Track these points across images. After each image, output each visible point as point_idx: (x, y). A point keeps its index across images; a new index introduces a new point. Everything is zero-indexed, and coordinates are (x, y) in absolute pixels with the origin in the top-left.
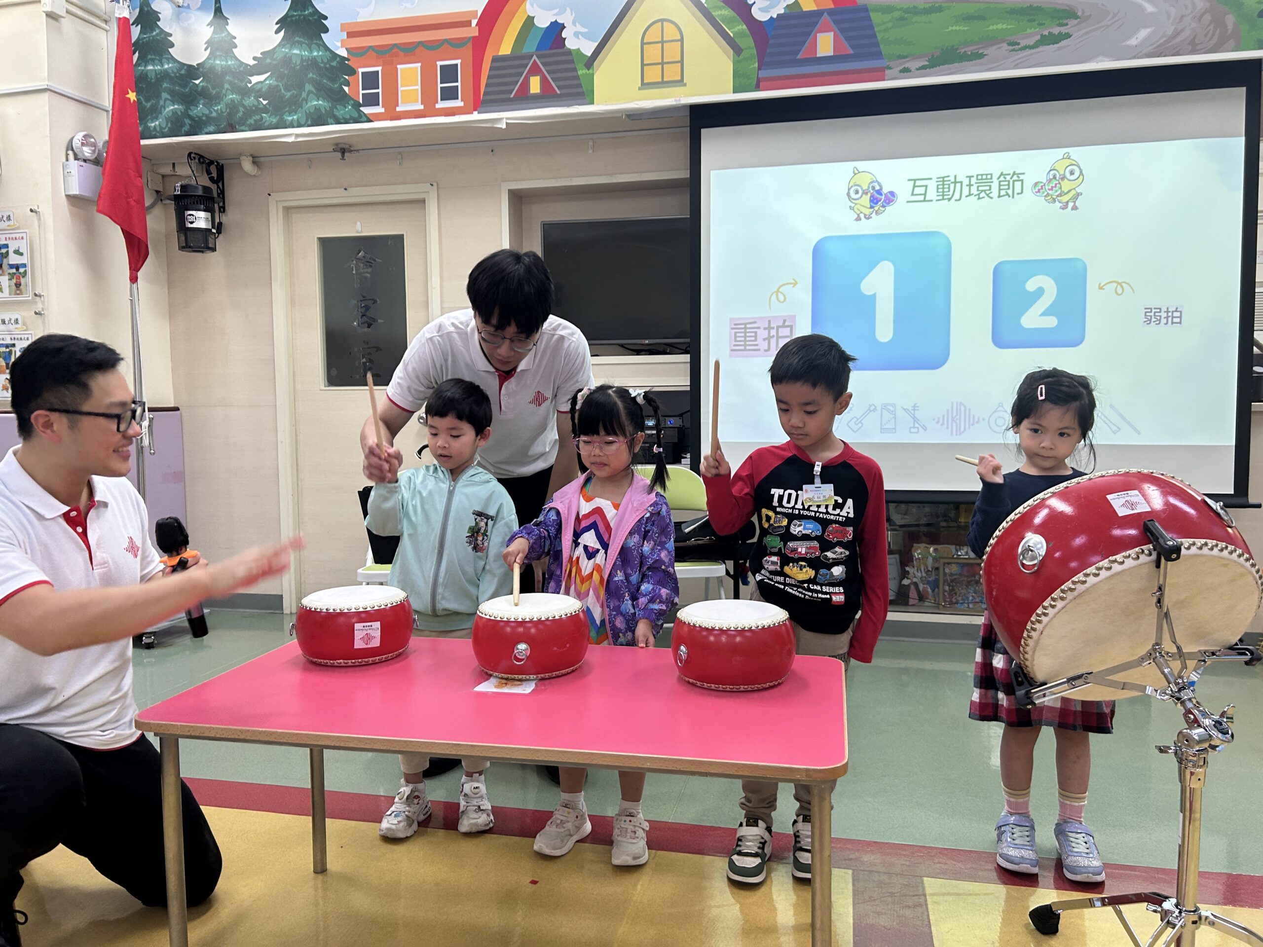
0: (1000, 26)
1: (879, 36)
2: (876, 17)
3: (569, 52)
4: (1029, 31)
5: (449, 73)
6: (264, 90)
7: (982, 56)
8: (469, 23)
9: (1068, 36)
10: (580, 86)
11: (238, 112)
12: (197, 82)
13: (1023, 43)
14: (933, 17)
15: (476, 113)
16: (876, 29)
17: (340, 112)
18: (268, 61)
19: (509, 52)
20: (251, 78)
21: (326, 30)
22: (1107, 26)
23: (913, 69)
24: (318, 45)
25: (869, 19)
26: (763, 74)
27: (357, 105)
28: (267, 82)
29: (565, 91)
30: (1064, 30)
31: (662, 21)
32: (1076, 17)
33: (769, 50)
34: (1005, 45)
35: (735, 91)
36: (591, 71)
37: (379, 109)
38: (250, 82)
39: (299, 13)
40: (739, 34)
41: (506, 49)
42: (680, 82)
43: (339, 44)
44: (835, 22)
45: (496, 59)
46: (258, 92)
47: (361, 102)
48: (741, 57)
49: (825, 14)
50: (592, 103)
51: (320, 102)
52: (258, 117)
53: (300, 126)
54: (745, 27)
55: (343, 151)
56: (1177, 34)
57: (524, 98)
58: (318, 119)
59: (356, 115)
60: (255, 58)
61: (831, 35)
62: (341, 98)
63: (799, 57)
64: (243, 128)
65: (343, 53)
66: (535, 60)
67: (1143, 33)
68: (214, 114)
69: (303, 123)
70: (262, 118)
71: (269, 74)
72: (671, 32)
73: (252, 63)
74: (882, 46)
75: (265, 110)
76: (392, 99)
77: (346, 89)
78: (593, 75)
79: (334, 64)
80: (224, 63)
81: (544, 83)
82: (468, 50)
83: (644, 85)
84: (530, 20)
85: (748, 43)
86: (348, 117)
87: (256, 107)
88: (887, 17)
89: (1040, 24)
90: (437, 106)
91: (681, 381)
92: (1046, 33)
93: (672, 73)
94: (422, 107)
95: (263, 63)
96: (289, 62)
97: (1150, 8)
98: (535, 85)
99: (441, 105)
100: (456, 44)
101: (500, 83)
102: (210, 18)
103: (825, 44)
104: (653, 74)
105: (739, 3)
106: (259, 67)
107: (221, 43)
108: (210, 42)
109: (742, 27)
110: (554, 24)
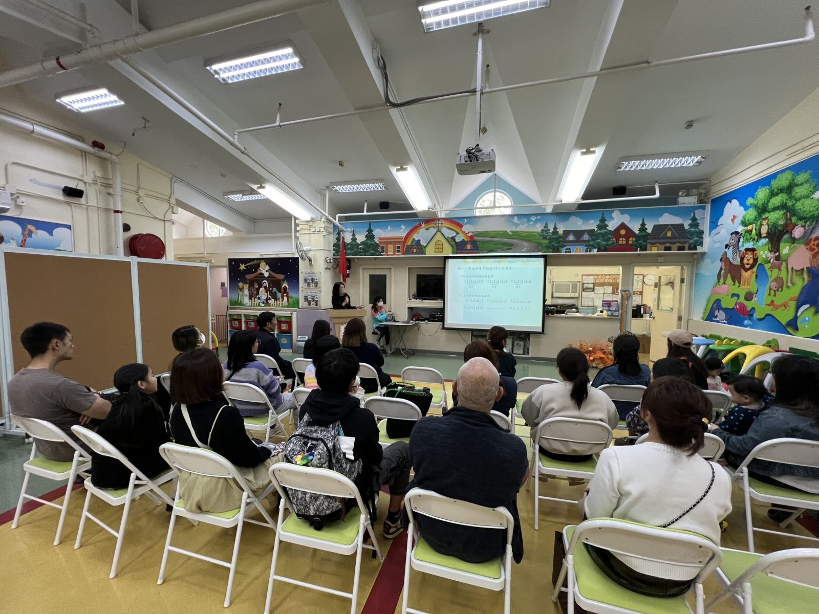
0: (500, 246)
2: (478, 243)
3: (421, 245)
5: (398, 247)
7: (496, 251)
8: (402, 239)
10: (423, 251)
11: (356, 252)
12: (349, 246)
13: (504, 249)
14: (488, 243)
15: (403, 255)
16: (478, 245)
17: (378, 253)
20: (360, 246)
21: (375, 238)
24: (373, 241)
26: (456, 251)
27: (380, 252)
28: (363, 247)
29: (420, 252)
30: (511, 247)
31: (439, 241)
33: (458, 248)
34: (501, 249)
35: (452, 254)
36: (425, 249)
37: (384, 253)
39: (369, 234)
41: (409, 244)
42: (442, 252)
44: (471, 243)
45: (407, 245)
46: (361, 248)
48: (454, 248)
49: (469, 242)
50: (425, 255)
51: (373, 251)
52: (360, 254)
53: (369, 255)
56: (530, 250)
57: (413, 253)
58: (372, 254)
59: (380, 254)
61: (470, 245)
62: (377, 251)
63: (464, 249)
64: (357, 255)
65: (378, 242)
66: (415, 246)
67: (525, 249)
68: (352, 252)
72: (440, 243)
74: (479, 248)
75: (362, 252)
76: (387, 252)
77: (378, 249)
79: (376, 244)
80: (354, 243)
81: (417, 250)
82: (402, 243)
83: (435, 252)
84: (414, 239)
85: (454, 245)
87: (360, 251)
88: (480, 243)
91: (441, 306)
92: (508, 248)
93: (441, 250)
94: (393, 254)
95: (362, 243)
96: (367, 243)
97: (526, 244)
98: (415, 251)
99: (397, 253)
100: (400, 242)
101: (408, 250)
102: (352, 234)
103: (469, 247)
104: (437, 250)
105: (453, 238)
106: (361, 244)
107: (354, 239)
108: (351, 239)
109: (454, 243)
110: (419, 240)
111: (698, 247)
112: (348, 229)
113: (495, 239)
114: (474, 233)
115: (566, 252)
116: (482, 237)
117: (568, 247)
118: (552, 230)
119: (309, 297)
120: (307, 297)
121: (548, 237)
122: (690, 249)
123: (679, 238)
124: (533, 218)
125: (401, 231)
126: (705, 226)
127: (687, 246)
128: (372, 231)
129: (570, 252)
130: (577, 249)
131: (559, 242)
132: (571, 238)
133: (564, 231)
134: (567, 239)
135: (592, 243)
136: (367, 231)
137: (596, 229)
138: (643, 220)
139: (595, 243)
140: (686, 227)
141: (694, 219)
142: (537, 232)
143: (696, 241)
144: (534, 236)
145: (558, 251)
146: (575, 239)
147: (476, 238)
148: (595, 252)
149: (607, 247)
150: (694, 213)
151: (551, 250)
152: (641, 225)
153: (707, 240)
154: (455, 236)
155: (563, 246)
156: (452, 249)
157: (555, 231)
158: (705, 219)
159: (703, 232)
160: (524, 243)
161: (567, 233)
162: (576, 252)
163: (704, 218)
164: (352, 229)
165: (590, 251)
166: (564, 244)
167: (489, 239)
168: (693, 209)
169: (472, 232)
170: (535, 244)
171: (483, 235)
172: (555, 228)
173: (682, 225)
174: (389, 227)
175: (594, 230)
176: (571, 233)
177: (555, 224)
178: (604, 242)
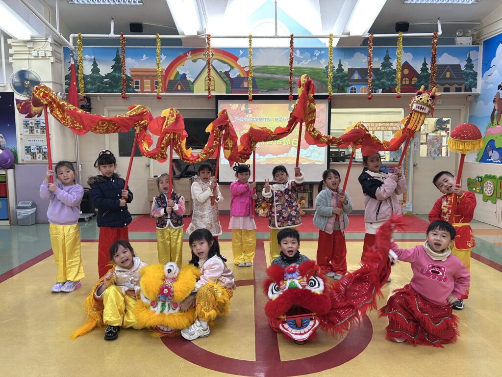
0: (281, 84)
1: (257, 84)
3: (188, 81)
4: (287, 86)
5: (157, 83)
6: (108, 83)
7: (277, 90)
8: (163, 72)
10: (190, 89)
11: (100, 88)
12: (89, 79)
13: (286, 88)
14: (268, 81)
15: (165, 93)
16: (256, 82)
17: (129, 90)
18: (109, 76)
20: (104, 80)
21: (125, 69)
23: (264, 92)
24: (123, 73)
25: (255, 80)
26: (233, 90)
27: (133, 89)
28: (109, 81)
29: (187, 90)
30: (294, 86)
33: (234, 85)
34: (282, 88)
35: (226, 93)
37: (139, 90)
39: (117, 65)
41: (172, 78)
42: (214, 90)
43: (129, 73)
45: (170, 81)
46: (106, 83)
47: (135, 88)
48: (228, 85)
49: (246, 78)
50: (193, 93)
52: (106, 90)
57: (177, 91)
58: (122, 91)
59: (133, 91)
62: (129, 87)
63: (240, 87)
64: (101, 92)
65: (130, 76)
66: (179, 82)
68: (94, 88)
71: (109, 79)
72: (212, 79)
73: (104, 76)
74: (258, 86)
75: (108, 88)
76: (143, 88)
77: (130, 84)
78: (193, 86)
79: (127, 78)
80: (96, 75)
81: (181, 87)
82: (162, 78)
83: (206, 90)
84: (178, 72)
85: (229, 82)
86: (131, 91)
87: (106, 87)
88: (259, 80)
93: (212, 88)
94: (151, 91)
95: (107, 76)
96: (114, 76)
98: (179, 88)
99: (156, 90)
100: (159, 76)
101: (171, 86)
102: (92, 63)
103: (246, 84)
105: (227, 73)
107: (96, 70)
108: (92, 70)
109: (228, 79)
110: (184, 74)
111: (473, 89)
112: (87, 56)
113: (275, 76)
114: (252, 68)
115: (351, 92)
116: (261, 72)
117: (353, 87)
118: (337, 67)
119: (32, 147)
120: (30, 147)
122: (466, 91)
123: (455, 79)
124: (317, 53)
125: (161, 61)
126: (478, 68)
127: (463, 87)
128: (121, 60)
129: (355, 92)
130: (362, 89)
131: (344, 81)
132: (356, 76)
133: (349, 69)
134: (352, 78)
135: (376, 82)
136: (114, 60)
137: (381, 68)
138: (425, 59)
139: (380, 82)
140: (463, 68)
141: (469, 60)
142: (321, 69)
143: (471, 83)
144: (318, 73)
145: (343, 91)
146: (361, 78)
147: (253, 74)
148: (380, 92)
149: (391, 87)
150: (469, 55)
151: (336, 90)
152: (423, 64)
153: (480, 81)
155: (348, 86)
156: (226, 87)
157: (340, 69)
158: (479, 61)
159: (476, 74)
161: (352, 71)
162: (362, 92)
163: (478, 59)
164: (93, 57)
165: (375, 92)
166: (350, 83)
167: (269, 75)
168: (468, 50)
169: (249, 67)
170: (319, 83)
171: (262, 71)
172: (340, 65)
173: (459, 65)
174: (144, 56)
175: (379, 68)
176: (356, 72)
177: (340, 60)
178: (388, 82)
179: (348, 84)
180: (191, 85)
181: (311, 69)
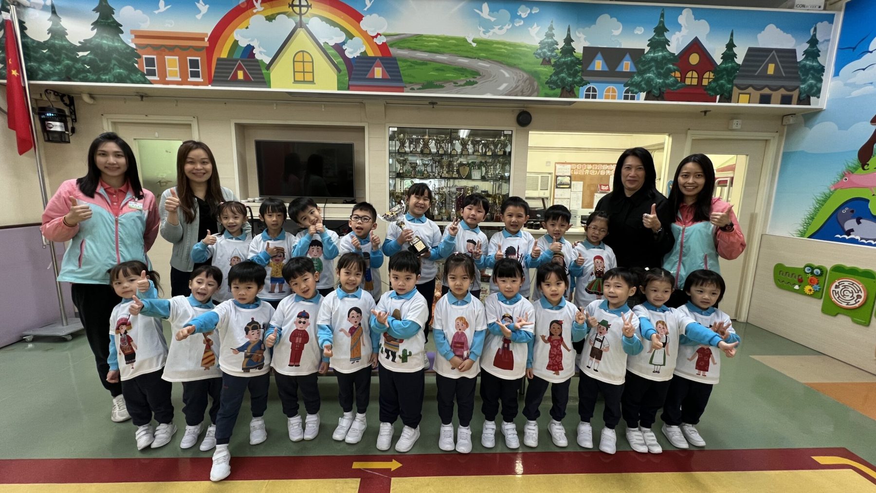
0: (450, 75)
1: (401, 72)
2: (400, 64)
3: (257, 61)
4: (462, 79)
5: (194, 64)
6: (87, 60)
7: (442, 87)
8: (203, 39)
9: (476, 83)
10: (263, 78)
11: (71, 71)
12: (45, 51)
13: (459, 83)
14: (424, 67)
15: (210, 86)
16: (400, 69)
17: (134, 77)
18: (88, 45)
19: (226, 57)
20: (78, 53)
21: (122, 32)
22: (491, 81)
23: (416, 89)
24: (118, 40)
25: (397, 64)
26: (351, 83)
27: (143, 75)
28: (89, 56)
29: (256, 80)
30: (475, 80)
31: (303, 51)
32: (480, 75)
33: (353, 72)
34: (452, 83)
35: (339, 89)
36: (268, 72)
37: (156, 78)
38: (78, 55)
39: (105, 21)
40: (339, 62)
41: (224, 55)
42: (312, 82)
43: (130, 41)
44: (383, 63)
45: (219, 59)
46: (83, 60)
47: (145, 73)
48: (341, 73)
49: (378, 59)
50: (270, 87)
51: (122, 71)
52: (85, 75)
53: (110, 82)
54: (342, 60)
55: (142, 97)
56: (517, 87)
57: (235, 81)
58: (120, 79)
59: (143, 80)
60: (80, 42)
61: (381, 69)
62: (136, 71)
63: (367, 77)
64: (76, 80)
65: (134, 46)
66: (240, 63)
67: (504, 85)
68: (57, 70)
69: (112, 80)
70: (87, 76)
71: (89, 52)
72: (307, 58)
73: (79, 45)
74: (402, 77)
75: (88, 71)
76: (163, 74)
77: (136, 65)
78: (269, 74)
79: (128, 51)
80: (60, 43)
81: (245, 74)
82: (204, 53)
84: (236, 42)
85: (343, 67)
86: (138, 80)
87: (83, 69)
88: (404, 64)
89: (466, 76)
90: (189, 80)
92: (468, 80)
93: (308, 77)
94: (180, 80)
95: (85, 45)
96: (101, 46)
97: (507, 75)
98: (240, 75)
99: (191, 79)
100: (197, 49)
101: (223, 73)
102: (49, 15)
103: (378, 73)
104: (300, 77)
105: (339, 48)
106: (83, 48)
107: (58, 32)
108: (50, 31)
109: (341, 60)
110: (249, 46)
111: (813, 99)
113: (439, 57)
114: (389, 39)
115: (587, 96)
116: (410, 49)
117: (591, 85)
118: (561, 44)
121: (553, 61)
122: (800, 102)
123: (785, 78)
125: (199, 17)
126: (829, 58)
127: (795, 94)
128: (111, 11)
129: (594, 97)
130: (608, 91)
131: (574, 75)
132: (598, 65)
133: (585, 49)
134: (590, 68)
135: (637, 79)
136: (96, 10)
137: (647, 49)
138: (732, 35)
139: (644, 79)
140: (800, 57)
141: (813, 42)
142: (530, 48)
143: (811, 87)
144: (525, 54)
145: (571, 93)
146: (606, 69)
147: (394, 51)
148: (641, 99)
149: (664, 89)
150: (815, 30)
151: (559, 91)
152: (727, 46)
153: (830, 85)
154: (344, 43)
155: (582, 83)
156: (338, 76)
157: (568, 50)
158: (830, 42)
159: (821, 69)
160: (502, 71)
161: (590, 53)
162: (607, 97)
163: (828, 40)
165: (633, 98)
166: (585, 78)
167: (425, 55)
168: (813, 20)
169: (386, 36)
170: (526, 76)
171: (412, 45)
172: (569, 40)
173: (793, 52)
174: (162, 3)
175: (644, 50)
176: (599, 55)
177: (569, 30)
178: (659, 78)
179: (582, 80)
180: (264, 71)
181: (510, 45)
